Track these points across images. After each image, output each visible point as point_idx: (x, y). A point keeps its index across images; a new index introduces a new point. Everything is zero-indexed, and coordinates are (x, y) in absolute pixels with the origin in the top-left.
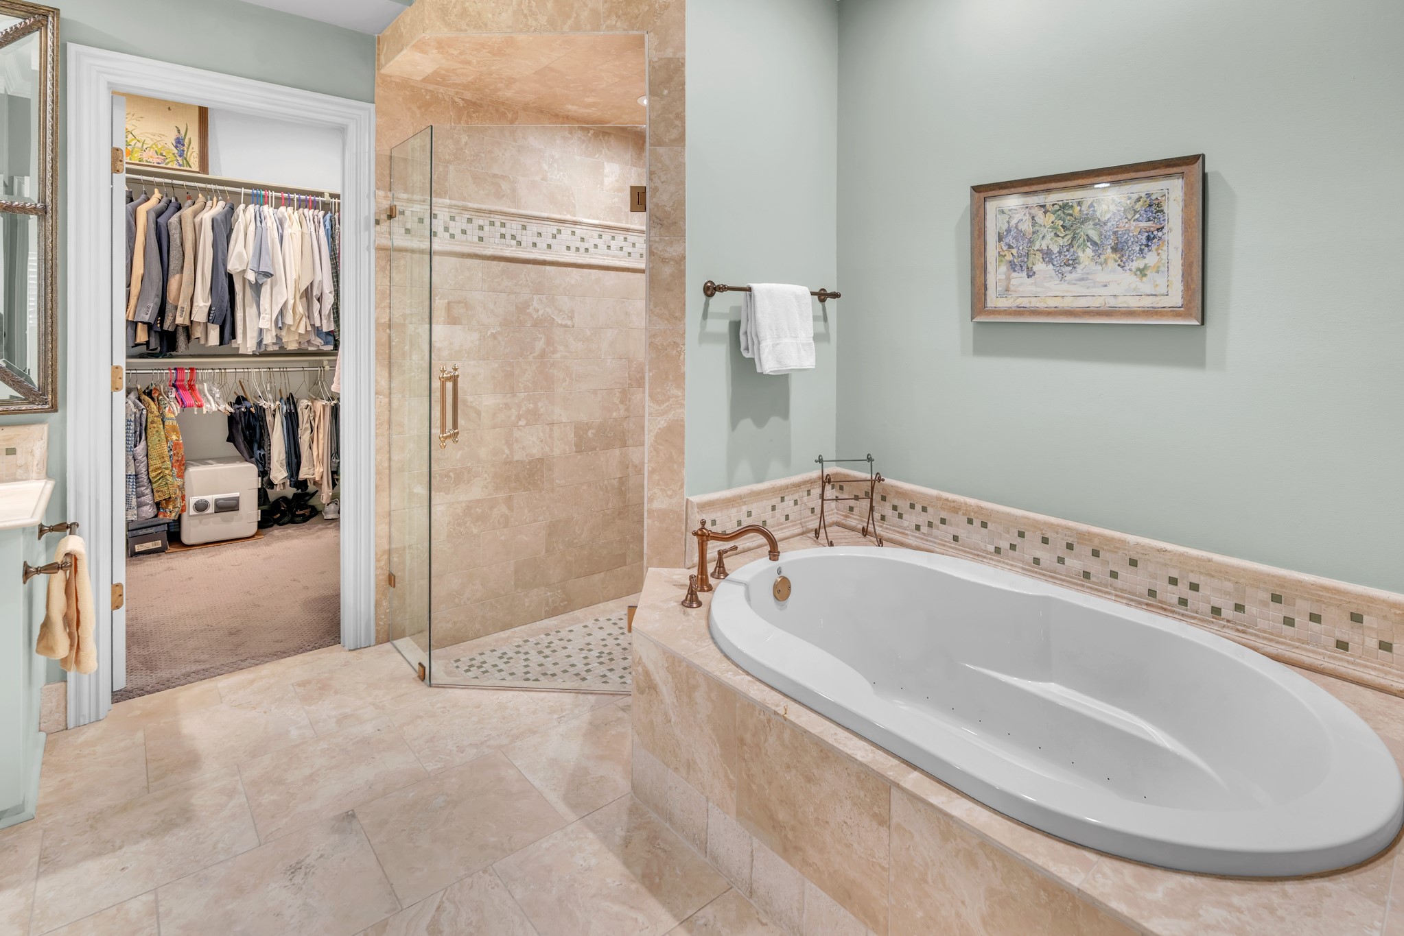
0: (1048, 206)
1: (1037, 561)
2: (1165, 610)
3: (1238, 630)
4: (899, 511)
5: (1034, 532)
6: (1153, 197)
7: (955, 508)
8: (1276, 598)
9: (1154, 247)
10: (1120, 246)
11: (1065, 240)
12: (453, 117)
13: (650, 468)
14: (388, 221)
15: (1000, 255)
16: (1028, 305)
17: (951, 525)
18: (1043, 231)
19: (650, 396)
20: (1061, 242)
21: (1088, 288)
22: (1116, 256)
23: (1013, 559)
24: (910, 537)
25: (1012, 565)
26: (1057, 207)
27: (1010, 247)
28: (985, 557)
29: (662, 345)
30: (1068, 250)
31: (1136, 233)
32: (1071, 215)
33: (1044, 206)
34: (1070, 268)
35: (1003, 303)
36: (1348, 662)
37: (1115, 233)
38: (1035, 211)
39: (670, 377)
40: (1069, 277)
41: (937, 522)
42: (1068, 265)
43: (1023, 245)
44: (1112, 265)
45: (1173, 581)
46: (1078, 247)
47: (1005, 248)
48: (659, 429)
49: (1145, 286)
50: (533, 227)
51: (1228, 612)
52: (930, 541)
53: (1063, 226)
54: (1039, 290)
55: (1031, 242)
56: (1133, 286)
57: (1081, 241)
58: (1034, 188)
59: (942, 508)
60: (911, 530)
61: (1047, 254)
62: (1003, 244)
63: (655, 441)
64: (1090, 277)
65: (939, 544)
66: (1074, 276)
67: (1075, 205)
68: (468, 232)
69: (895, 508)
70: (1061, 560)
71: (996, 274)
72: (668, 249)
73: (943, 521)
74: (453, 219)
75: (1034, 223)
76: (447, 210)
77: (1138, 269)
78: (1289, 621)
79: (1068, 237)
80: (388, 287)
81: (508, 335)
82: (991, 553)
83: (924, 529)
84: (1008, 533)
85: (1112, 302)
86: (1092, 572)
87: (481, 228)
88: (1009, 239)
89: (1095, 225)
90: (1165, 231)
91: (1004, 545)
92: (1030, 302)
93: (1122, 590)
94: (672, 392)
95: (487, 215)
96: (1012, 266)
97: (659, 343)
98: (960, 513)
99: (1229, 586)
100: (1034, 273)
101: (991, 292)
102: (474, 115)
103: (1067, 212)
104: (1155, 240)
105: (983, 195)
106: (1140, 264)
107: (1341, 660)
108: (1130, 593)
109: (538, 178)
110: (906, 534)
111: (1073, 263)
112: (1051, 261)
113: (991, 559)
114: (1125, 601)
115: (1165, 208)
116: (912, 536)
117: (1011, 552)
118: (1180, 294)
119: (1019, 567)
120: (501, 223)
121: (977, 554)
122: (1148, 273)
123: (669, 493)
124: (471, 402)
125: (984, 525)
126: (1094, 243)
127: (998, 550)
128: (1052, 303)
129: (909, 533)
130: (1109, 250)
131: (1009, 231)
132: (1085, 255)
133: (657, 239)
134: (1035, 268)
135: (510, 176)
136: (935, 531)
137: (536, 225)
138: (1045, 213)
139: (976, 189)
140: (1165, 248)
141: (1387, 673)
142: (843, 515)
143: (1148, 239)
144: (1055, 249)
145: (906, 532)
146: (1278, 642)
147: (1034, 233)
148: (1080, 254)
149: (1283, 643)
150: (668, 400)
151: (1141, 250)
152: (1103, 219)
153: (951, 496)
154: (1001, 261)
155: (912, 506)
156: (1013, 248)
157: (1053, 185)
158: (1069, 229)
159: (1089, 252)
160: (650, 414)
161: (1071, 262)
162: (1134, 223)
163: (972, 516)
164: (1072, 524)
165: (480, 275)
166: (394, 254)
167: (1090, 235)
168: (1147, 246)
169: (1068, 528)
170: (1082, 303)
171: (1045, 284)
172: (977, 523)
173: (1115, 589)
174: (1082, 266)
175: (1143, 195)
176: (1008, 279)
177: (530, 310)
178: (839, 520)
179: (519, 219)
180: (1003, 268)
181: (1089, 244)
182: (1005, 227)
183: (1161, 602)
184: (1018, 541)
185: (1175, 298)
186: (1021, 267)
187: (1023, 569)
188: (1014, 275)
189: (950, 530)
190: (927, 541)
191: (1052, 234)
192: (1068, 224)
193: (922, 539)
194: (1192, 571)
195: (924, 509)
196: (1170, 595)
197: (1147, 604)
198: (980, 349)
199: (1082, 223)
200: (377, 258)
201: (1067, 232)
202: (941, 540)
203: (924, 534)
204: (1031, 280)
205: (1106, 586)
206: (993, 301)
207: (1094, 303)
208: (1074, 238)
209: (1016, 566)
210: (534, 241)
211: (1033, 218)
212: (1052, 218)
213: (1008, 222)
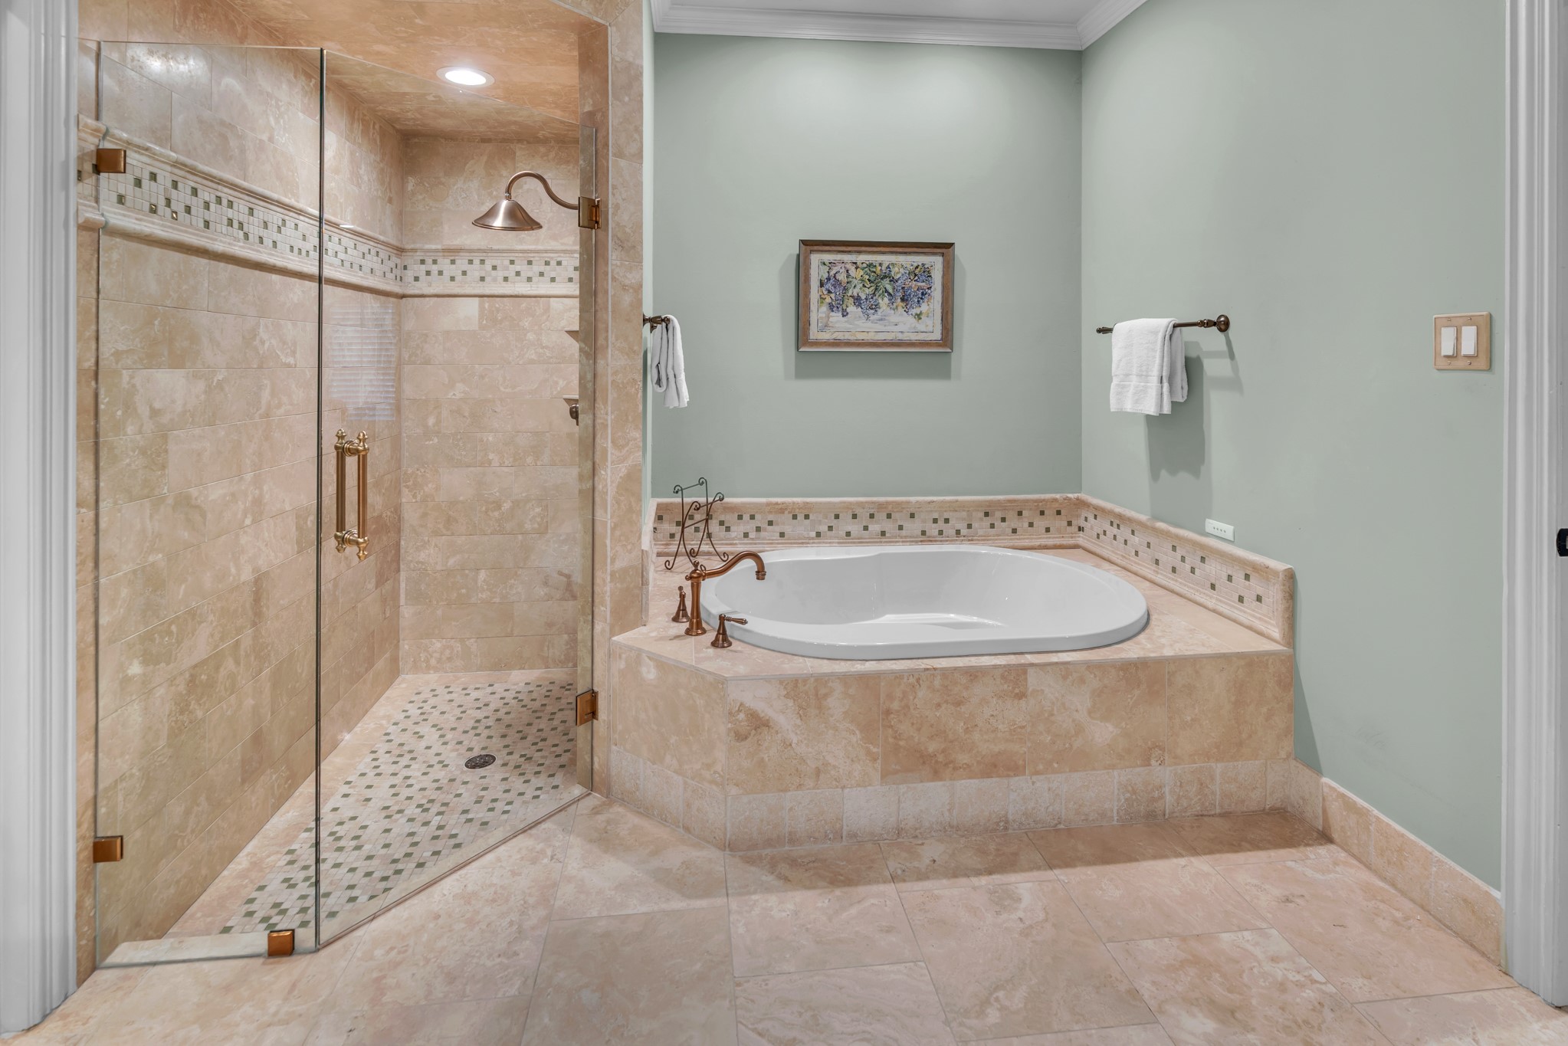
0: (858, 263)
1: (848, 534)
2: (931, 541)
3: (969, 540)
4: (726, 525)
5: (847, 512)
6: (926, 266)
7: (781, 509)
8: (987, 514)
9: (926, 300)
10: (906, 298)
11: (870, 290)
12: (178, 9)
13: (612, 524)
14: (94, 177)
15: (821, 298)
16: (842, 338)
17: (778, 524)
18: (855, 282)
19: (612, 442)
20: (867, 291)
21: (885, 326)
22: (904, 304)
23: (831, 538)
24: (739, 546)
25: (830, 543)
26: (865, 265)
27: (829, 292)
28: (808, 543)
29: (623, 382)
30: (872, 298)
31: (916, 290)
32: (875, 272)
33: (855, 263)
34: (873, 311)
35: (825, 336)
36: (1017, 539)
37: (903, 288)
38: (849, 266)
39: (630, 418)
40: (872, 317)
41: (764, 525)
42: (872, 309)
43: (839, 291)
44: (901, 310)
45: (935, 521)
46: (879, 296)
47: (825, 293)
48: (621, 477)
49: (921, 327)
50: (261, 213)
51: (964, 531)
52: (759, 544)
53: (869, 280)
54: (851, 326)
55: (846, 289)
56: (913, 326)
57: (881, 292)
58: (850, 249)
59: (770, 512)
60: (740, 539)
61: (857, 299)
62: (824, 289)
63: (617, 492)
64: (887, 318)
65: (767, 544)
66: (876, 317)
67: (877, 265)
68: (193, 211)
69: (722, 523)
70: (866, 528)
71: (818, 313)
72: (629, 276)
73: (770, 523)
74: (175, 185)
75: (848, 276)
76: (169, 168)
77: (916, 314)
78: (992, 526)
79: (873, 288)
80: (94, 301)
81: (235, 383)
82: (813, 539)
83: (752, 535)
84: (826, 518)
85: (900, 336)
86: (886, 530)
87: (207, 206)
88: (829, 286)
89: (890, 281)
90: (932, 289)
91: (823, 528)
92: (844, 336)
93: (906, 537)
94: (631, 435)
95: (215, 186)
96: (831, 307)
97: (620, 381)
98: (786, 512)
99: (964, 514)
100: (847, 313)
101: (813, 328)
102: (201, 15)
103: (872, 269)
104: (927, 295)
105: (809, 248)
106: (917, 311)
107: (1014, 539)
108: (911, 537)
109: (265, 137)
110: (736, 544)
111: (875, 307)
112: (860, 305)
113: (813, 543)
114: (908, 544)
115: (932, 275)
116: (741, 544)
117: (829, 533)
118: (940, 332)
119: (836, 543)
120: (229, 201)
121: (802, 542)
122: (922, 317)
123: (629, 547)
124: (196, 499)
125: (807, 517)
126: (890, 294)
127: (818, 534)
128: (860, 337)
129: (737, 542)
130: (899, 300)
131: (829, 279)
132: (884, 302)
133: (618, 263)
134: (848, 310)
135: (238, 127)
136: (763, 534)
137: (263, 209)
138: (857, 268)
139: (804, 243)
140: (932, 301)
141: (1032, 539)
142: (663, 545)
143: (923, 294)
144: (863, 297)
145: (735, 542)
146: (988, 540)
147: (848, 283)
148: (880, 301)
149: (990, 540)
150: (628, 444)
151: (918, 301)
152: (896, 278)
153: (780, 500)
154: (822, 302)
155: (740, 517)
156: (831, 293)
157: (863, 249)
158: (872, 282)
159: (886, 300)
160: (612, 462)
161: (874, 307)
162: (914, 283)
163: (797, 512)
164: (875, 499)
165: (206, 285)
166: (105, 240)
167: (887, 288)
168: (922, 298)
169: (873, 503)
170: (881, 337)
171: (856, 322)
172: (801, 517)
173: (901, 538)
174: (881, 310)
175: (920, 264)
176: (828, 317)
177: (256, 343)
178: (660, 550)
179: (247, 198)
180: (824, 309)
181: (886, 294)
182: (826, 275)
183: (929, 537)
184: (834, 523)
185: (937, 335)
186: (838, 308)
187: (839, 543)
188: (832, 314)
189: (777, 529)
190: (755, 544)
191: (861, 285)
192: (872, 279)
193: (751, 544)
194: (946, 511)
195: (752, 517)
196: (933, 530)
197: (921, 541)
198: (801, 373)
199: (882, 279)
200: (80, 245)
201: (872, 284)
202: (769, 540)
203: (752, 539)
204: (845, 319)
205: (896, 537)
206: (814, 334)
207: (889, 337)
208: (876, 289)
209: (833, 543)
210: (261, 235)
211: (847, 271)
212: (862, 273)
213: (828, 272)
